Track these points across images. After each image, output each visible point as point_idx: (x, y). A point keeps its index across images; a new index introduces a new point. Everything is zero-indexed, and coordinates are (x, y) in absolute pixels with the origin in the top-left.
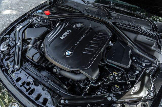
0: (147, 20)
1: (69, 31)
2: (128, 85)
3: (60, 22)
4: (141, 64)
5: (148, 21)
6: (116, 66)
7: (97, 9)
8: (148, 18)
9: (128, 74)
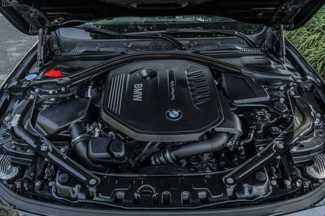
0: (236, 35)
1: (138, 85)
2: (286, 119)
3: (92, 83)
4: (278, 89)
5: (238, 36)
6: (253, 105)
7: (150, 41)
8: (236, 33)
9: (275, 107)
